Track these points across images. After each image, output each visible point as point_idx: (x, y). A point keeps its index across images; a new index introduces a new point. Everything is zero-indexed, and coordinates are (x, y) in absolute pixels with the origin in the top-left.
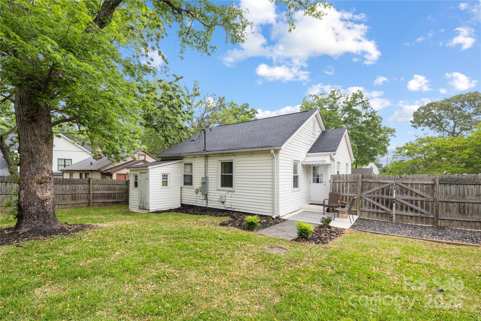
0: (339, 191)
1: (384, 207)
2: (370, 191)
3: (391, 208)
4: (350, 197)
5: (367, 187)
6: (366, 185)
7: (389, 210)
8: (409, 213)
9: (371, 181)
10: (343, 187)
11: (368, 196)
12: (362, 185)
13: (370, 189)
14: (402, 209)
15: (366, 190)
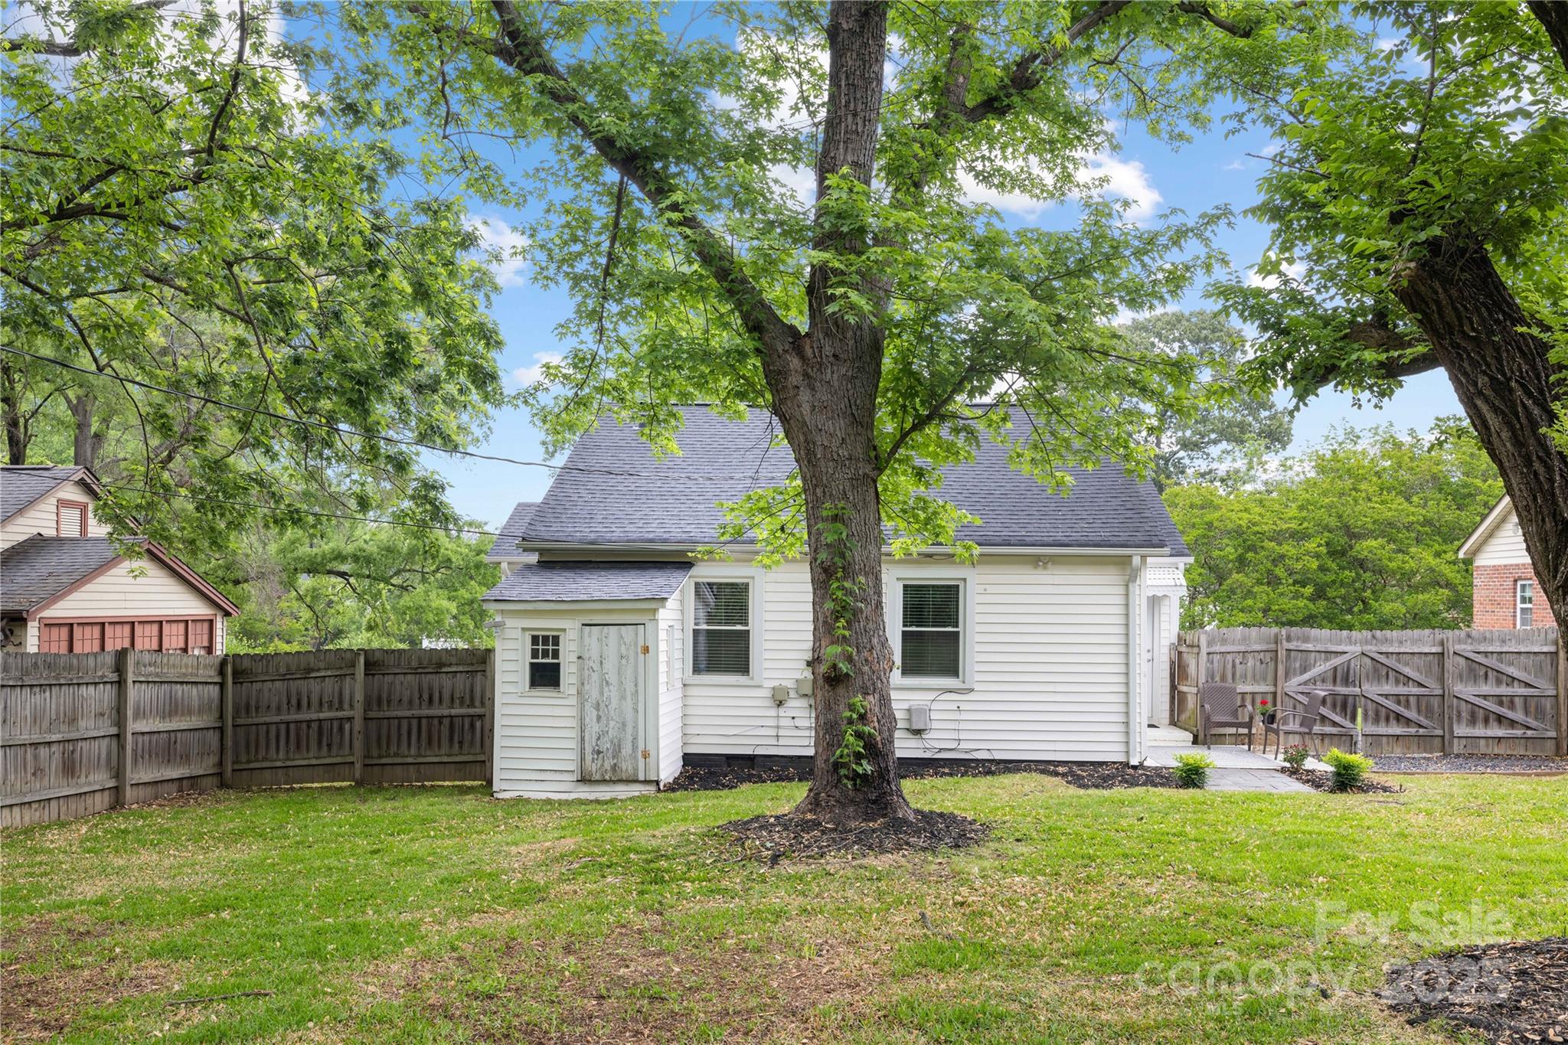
0: (1223, 678)
1: (1337, 719)
2: (1306, 676)
3: (1353, 719)
4: (1253, 694)
5: (1298, 665)
6: (1295, 659)
7: (1347, 723)
8: (1396, 729)
9: (1309, 646)
10: (1234, 666)
11: (1301, 689)
12: (1288, 657)
13: (1304, 669)
14: (1377, 720)
15: (1295, 675)
